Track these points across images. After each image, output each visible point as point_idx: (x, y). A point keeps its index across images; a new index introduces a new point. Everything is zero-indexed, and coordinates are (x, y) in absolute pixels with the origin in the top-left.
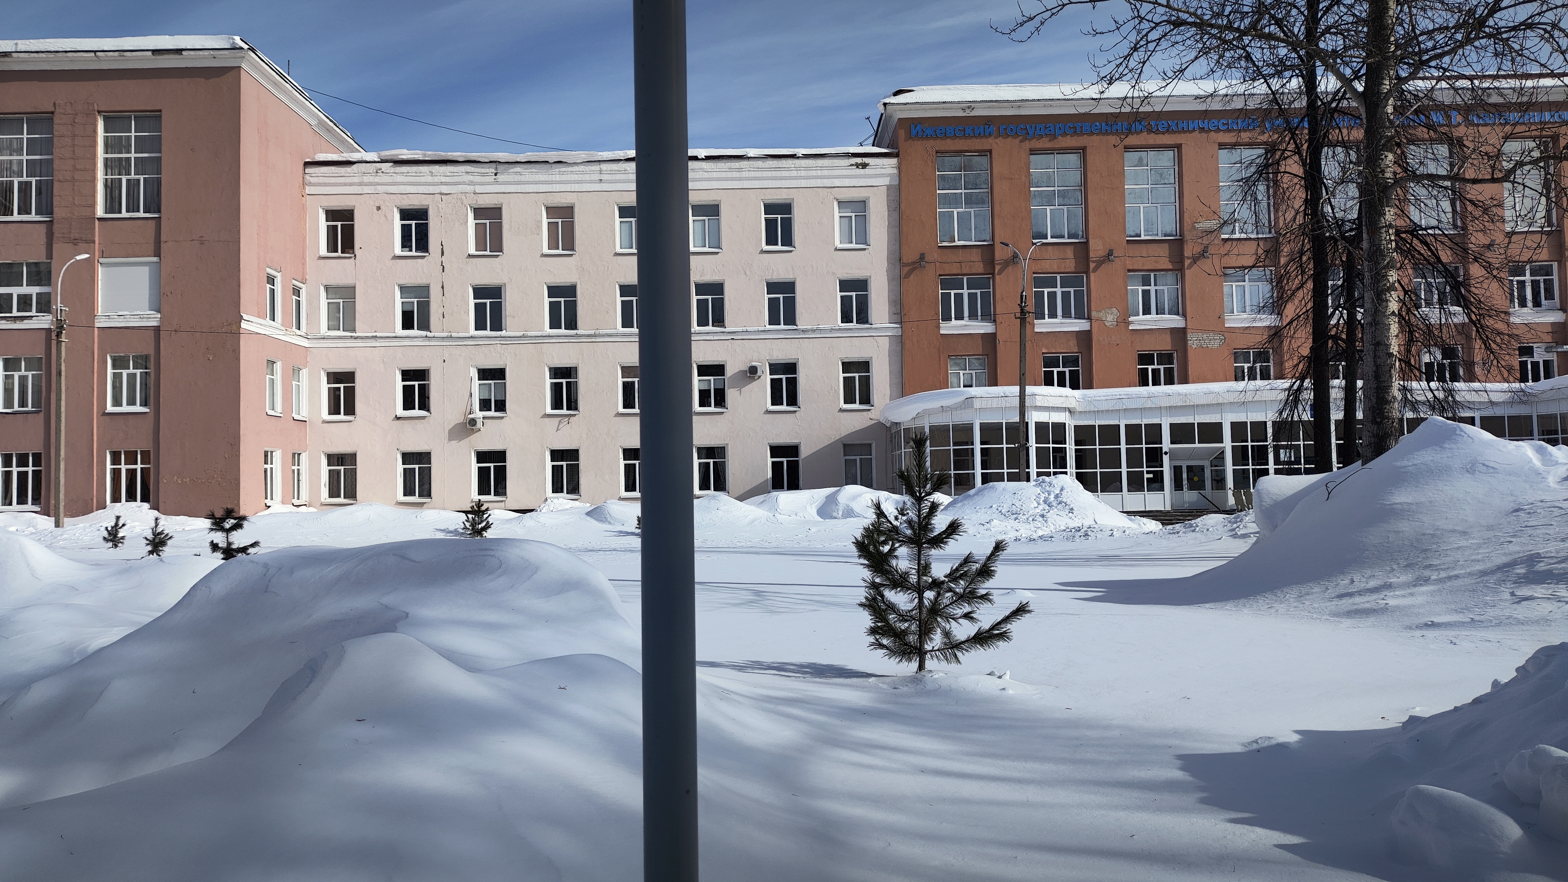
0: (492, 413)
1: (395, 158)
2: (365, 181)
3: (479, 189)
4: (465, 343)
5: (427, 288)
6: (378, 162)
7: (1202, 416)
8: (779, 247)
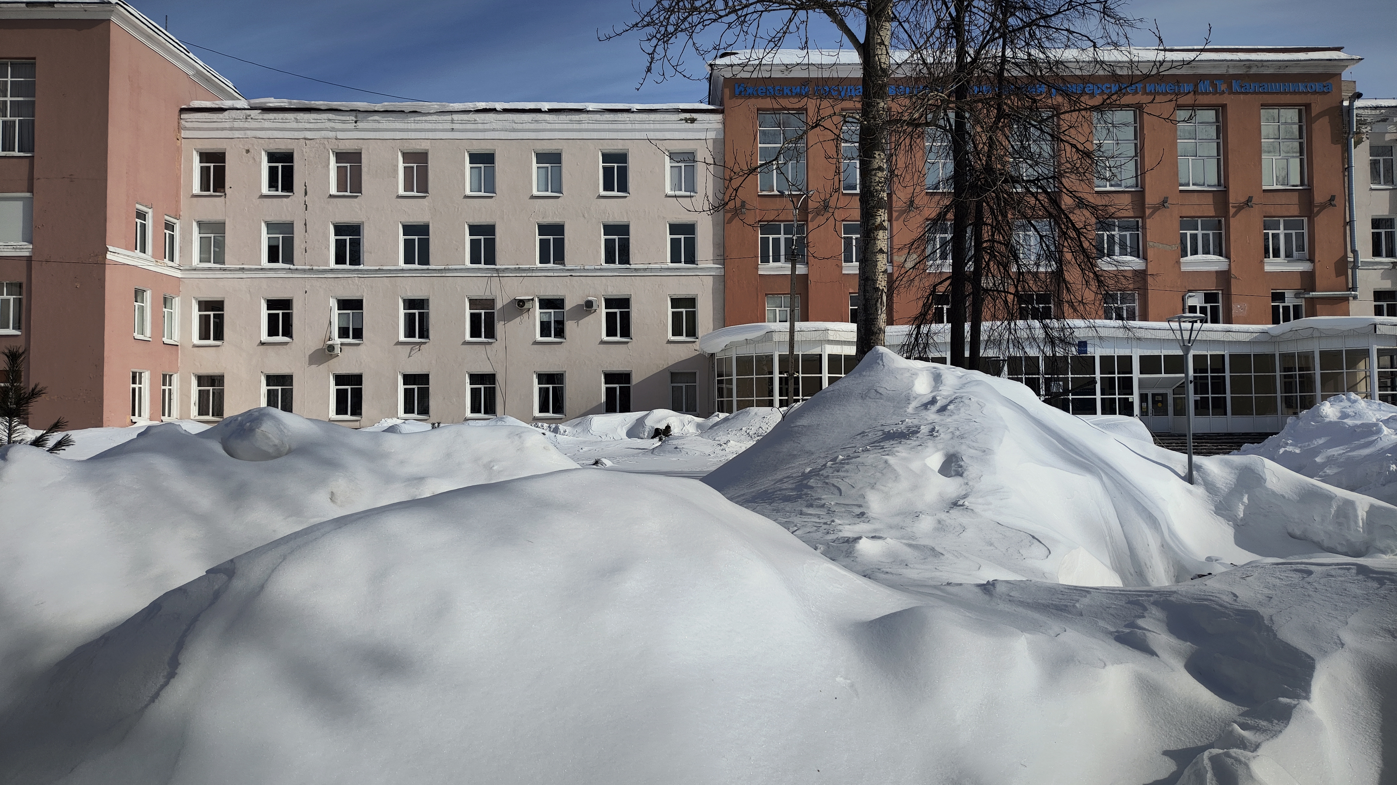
0: (350, 340)
1: (263, 106)
2: (235, 126)
3: (340, 135)
4: (325, 276)
5: (291, 225)
6: (248, 109)
8: (615, 193)
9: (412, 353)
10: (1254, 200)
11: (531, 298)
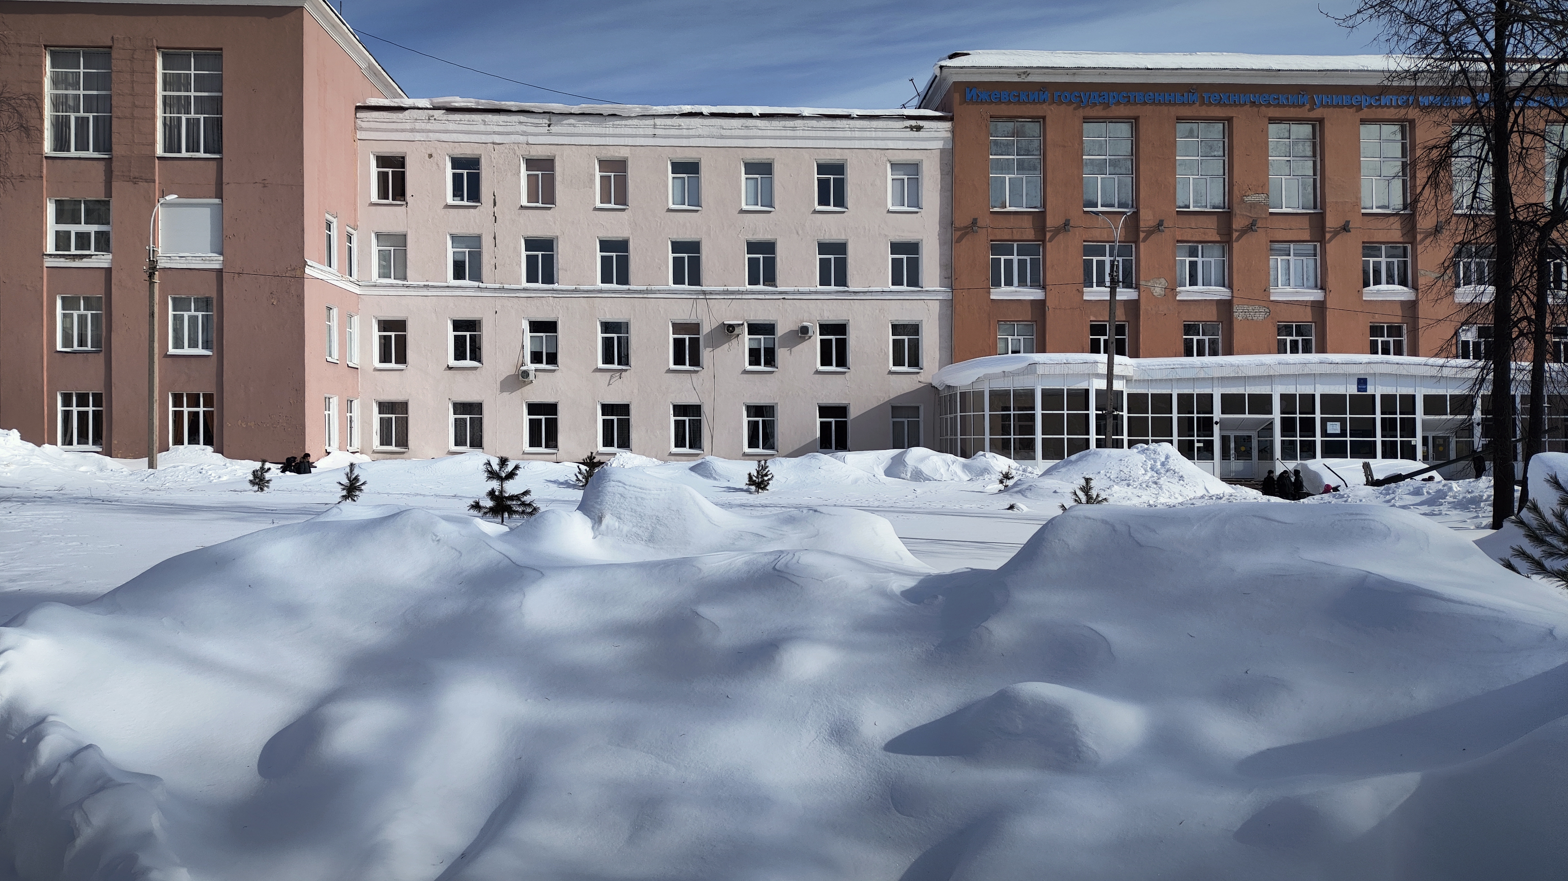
0: (543, 366)
1: (448, 106)
2: (417, 128)
3: (532, 140)
4: (517, 295)
5: (479, 238)
6: (430, 109)
7: (1253, 388)
8: (831, 208)
9: (612, 381)
11: (741, 322)
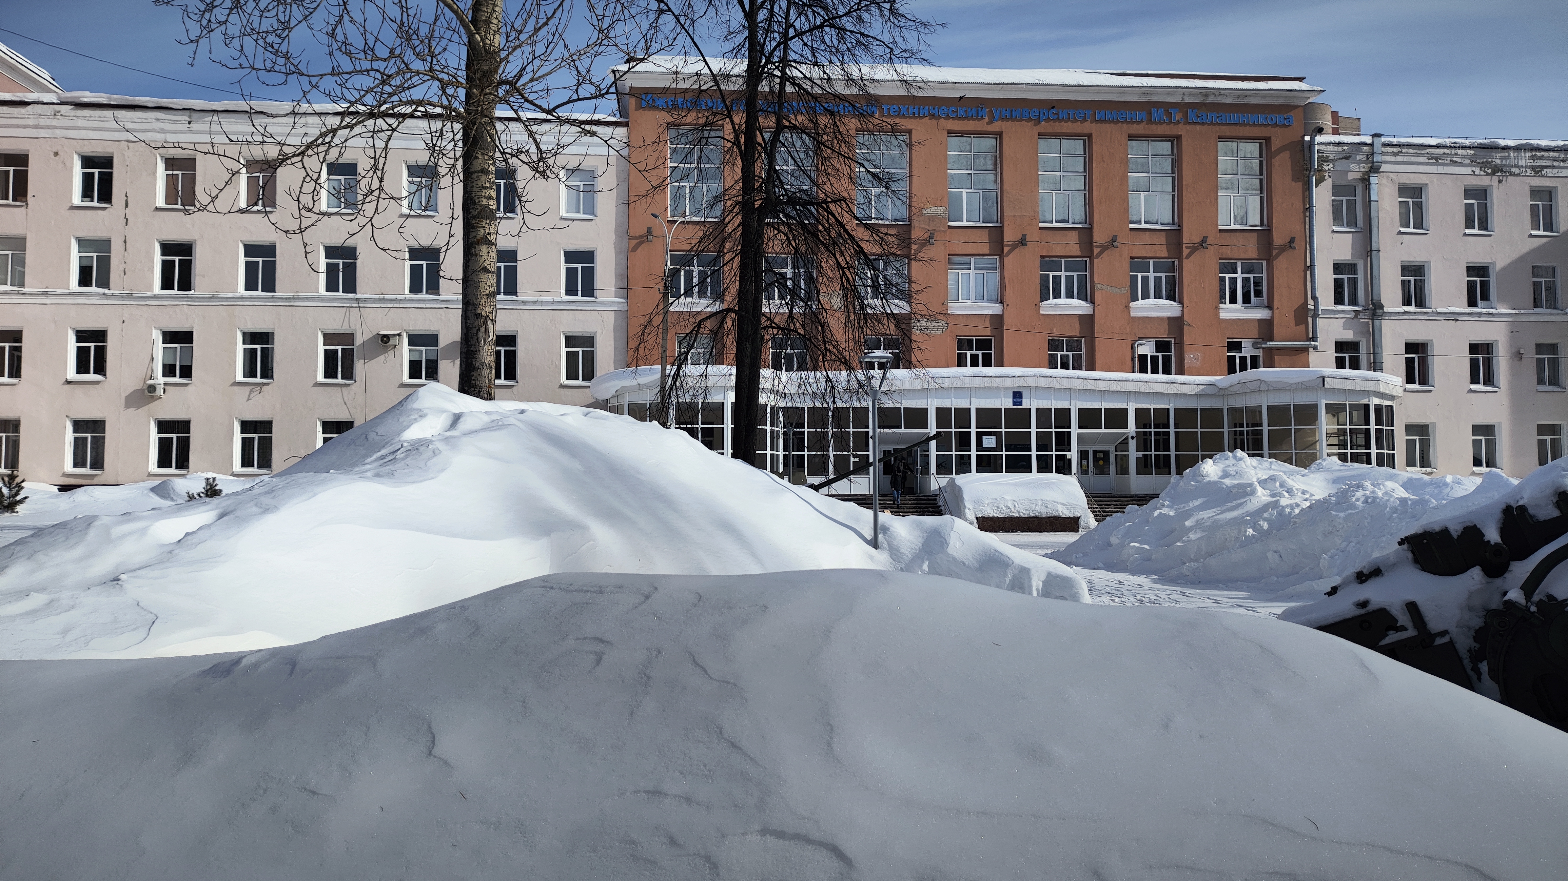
0: (177, 380)
1: (77, 101)
2: (41, 124)
3: (170, 138)
4: (148, 303)
5: (109, 241)
6: (57, 104)
7: (909, 401)
8: (501, 214)
9: (252, 395)
10: (1209, 241)
11: (398, 332)
